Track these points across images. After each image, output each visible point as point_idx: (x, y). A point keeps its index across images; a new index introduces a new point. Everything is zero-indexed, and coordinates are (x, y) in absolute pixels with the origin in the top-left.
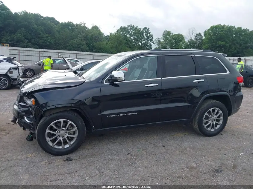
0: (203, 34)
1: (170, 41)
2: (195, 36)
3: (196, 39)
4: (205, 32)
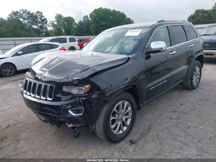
0: (89, 16)
1: (63, 23)
2: (83, 18)
3: (84, 21)
4: (90, 14)
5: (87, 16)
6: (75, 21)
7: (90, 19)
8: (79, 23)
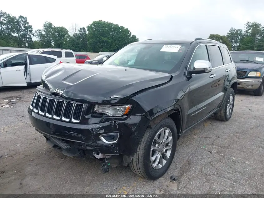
0: (86, 29)
1: (53, 34)
2: (79, 30)
3: (80, 34)
4: (88, 26)
5: (84, 28)
6: (68, 32)
7: (87, 32)
8: (73, 35)
